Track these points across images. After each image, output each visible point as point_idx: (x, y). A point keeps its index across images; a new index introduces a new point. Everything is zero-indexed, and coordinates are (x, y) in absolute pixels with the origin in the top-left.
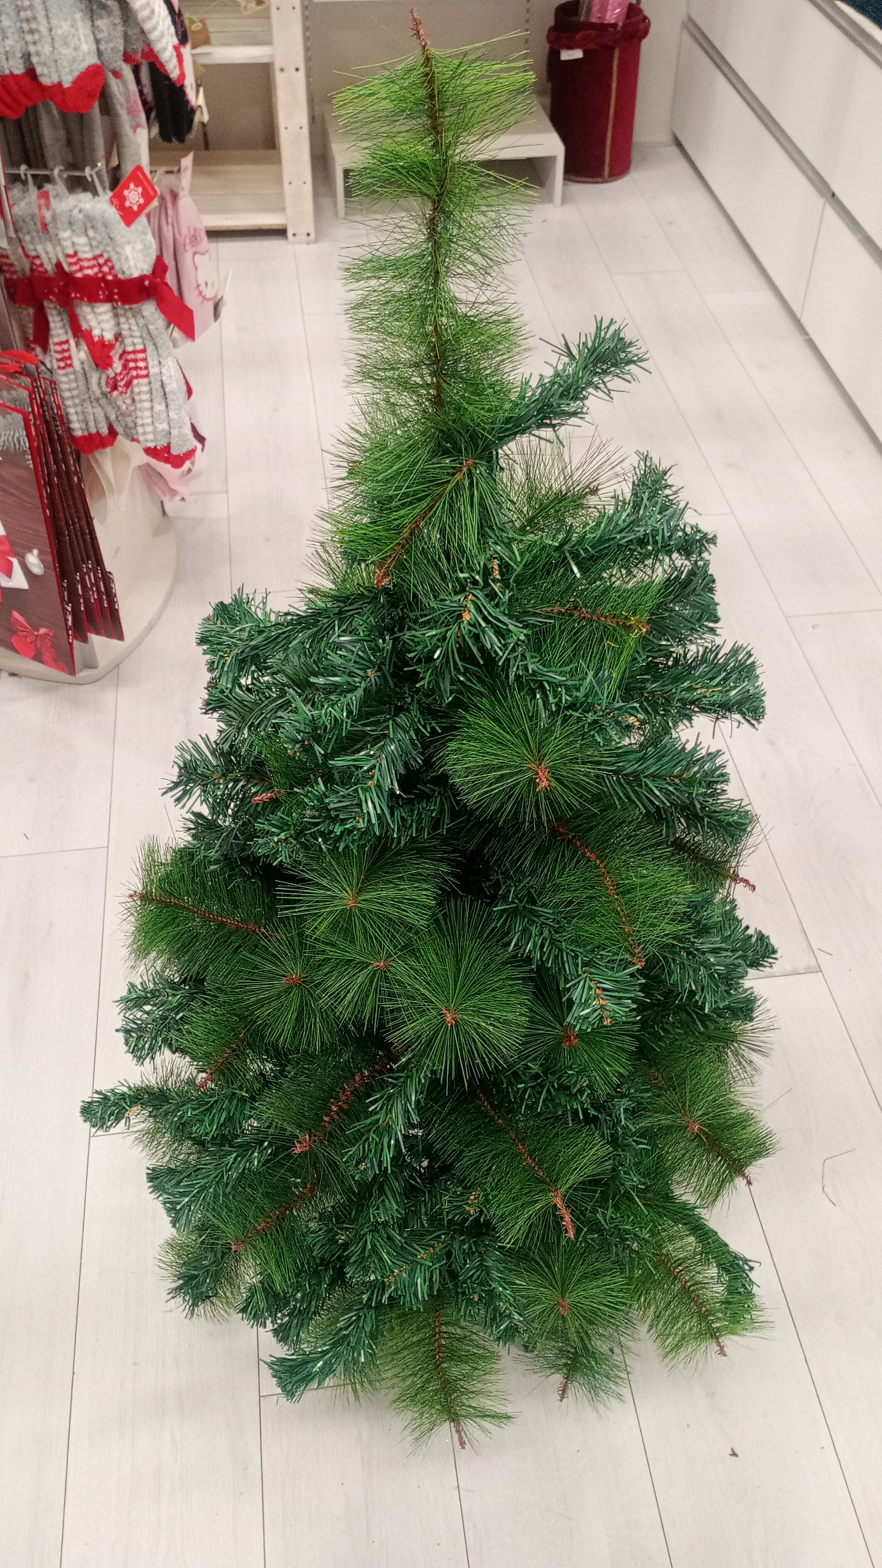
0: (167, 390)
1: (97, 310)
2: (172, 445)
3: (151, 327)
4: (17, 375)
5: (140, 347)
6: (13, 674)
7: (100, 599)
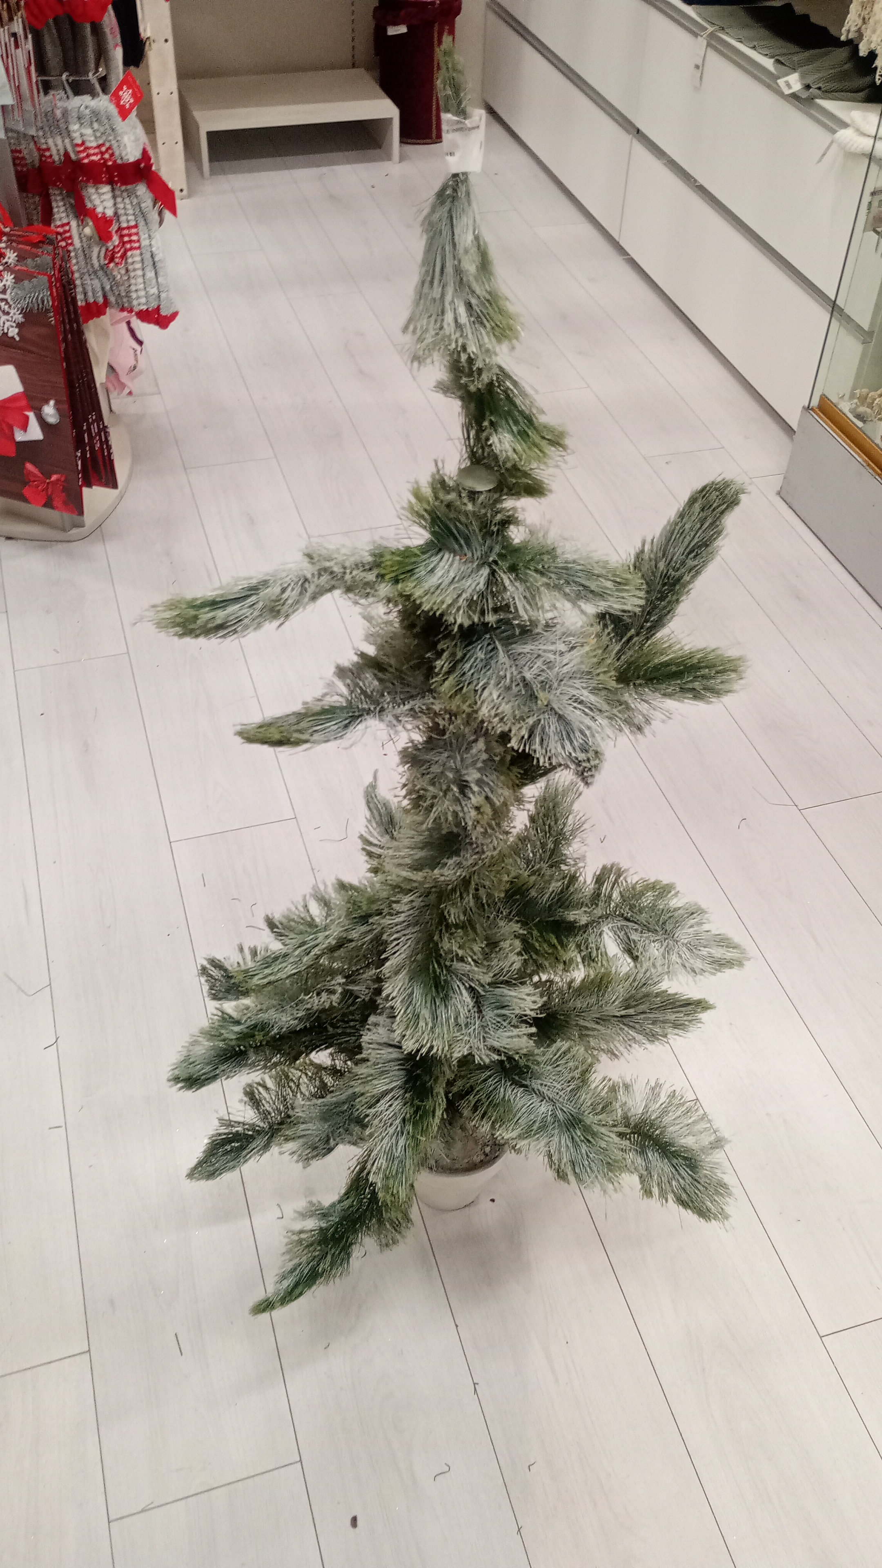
0: (156, 259)
1: (100, 191)
2: (161, 307)
3: (143, 205)
4: (41, 245)
5: (133, 223)
6: (9, 538)
7: (101, 448)
